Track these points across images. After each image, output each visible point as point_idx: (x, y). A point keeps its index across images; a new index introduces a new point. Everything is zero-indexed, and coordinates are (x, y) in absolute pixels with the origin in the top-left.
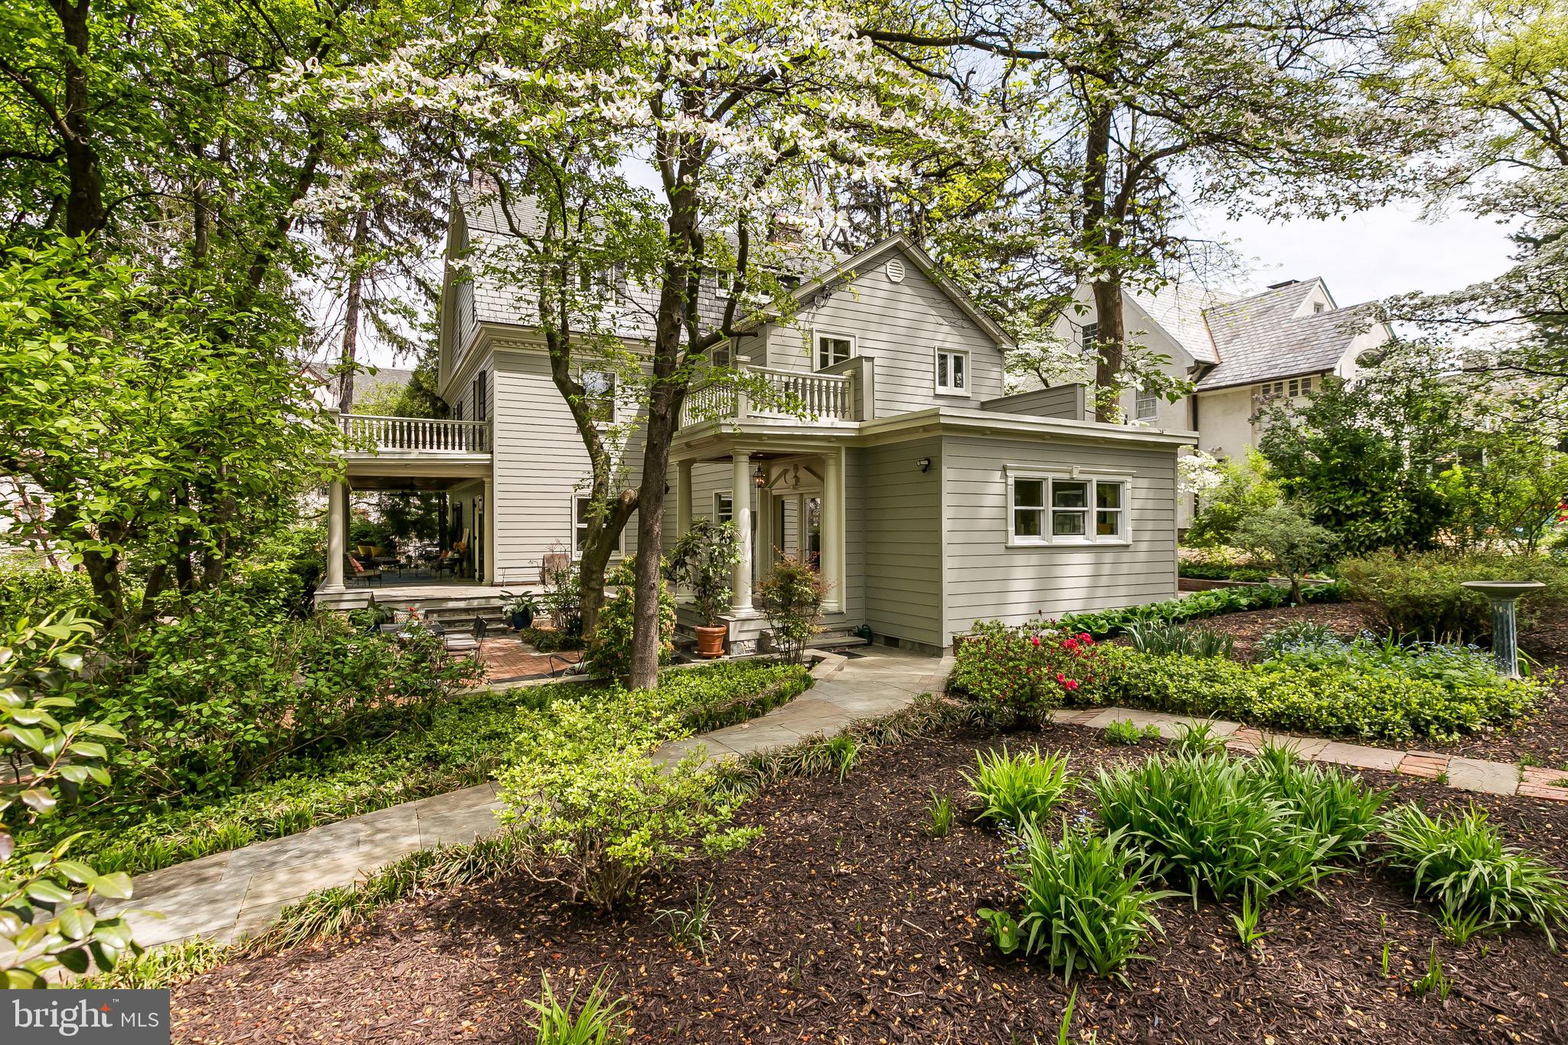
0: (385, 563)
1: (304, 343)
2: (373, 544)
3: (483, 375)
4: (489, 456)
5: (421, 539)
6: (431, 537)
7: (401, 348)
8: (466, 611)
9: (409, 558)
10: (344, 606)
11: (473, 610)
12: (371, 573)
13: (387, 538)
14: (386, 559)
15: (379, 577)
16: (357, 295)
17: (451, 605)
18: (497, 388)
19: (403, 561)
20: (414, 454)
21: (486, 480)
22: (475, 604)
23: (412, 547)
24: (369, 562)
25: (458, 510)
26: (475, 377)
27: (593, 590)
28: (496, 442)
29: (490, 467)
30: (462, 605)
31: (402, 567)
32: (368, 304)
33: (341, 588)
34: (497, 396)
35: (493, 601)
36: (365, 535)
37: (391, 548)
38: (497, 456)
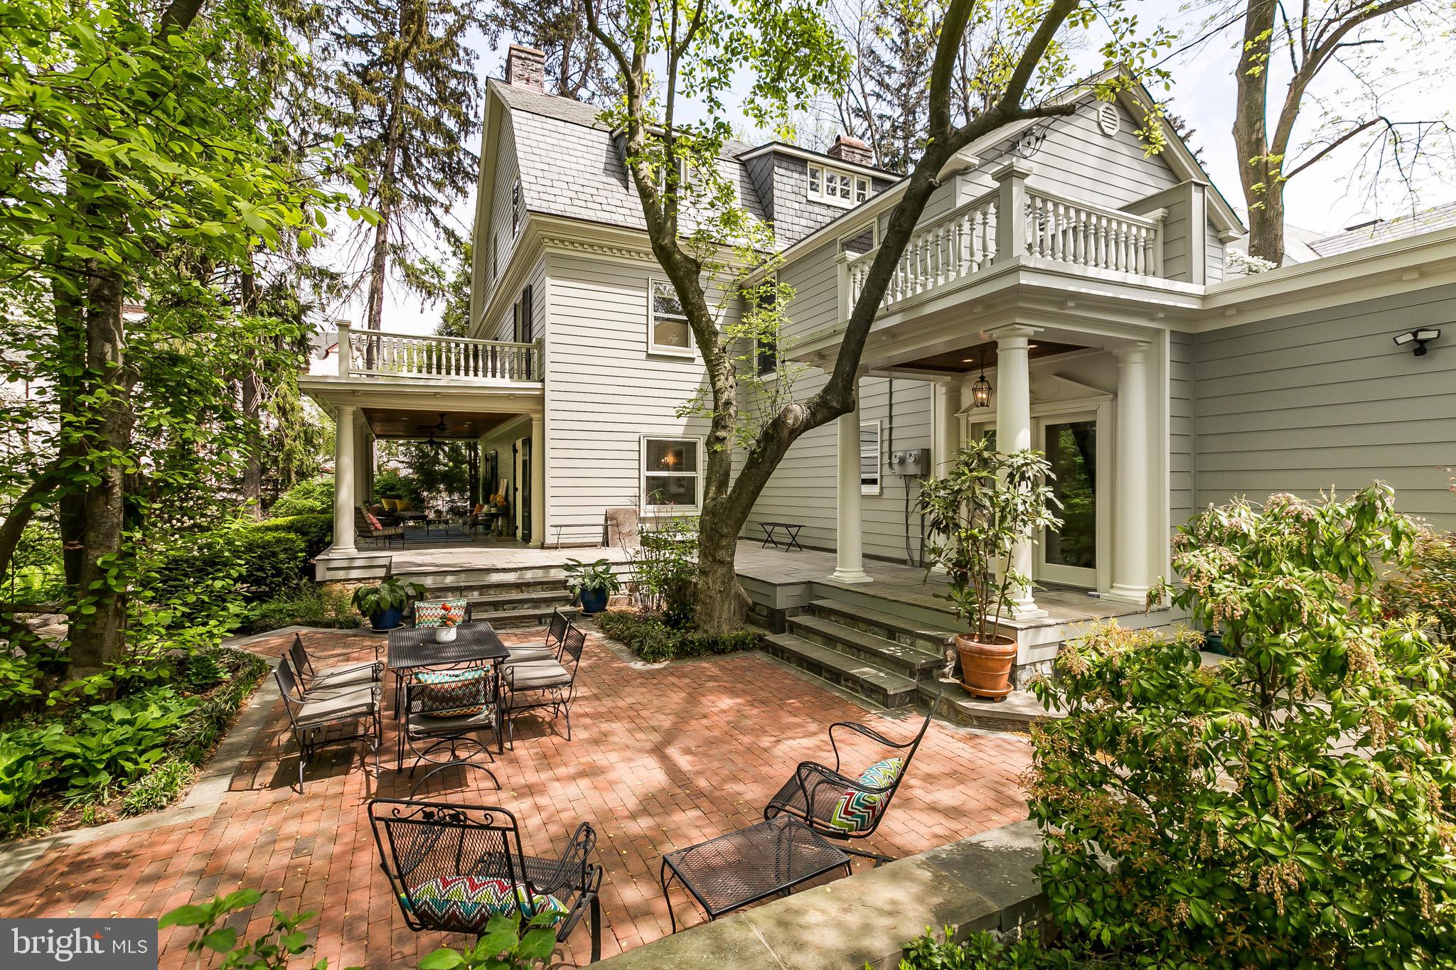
0: (411, 518)
1: (329, 287)
2: (399, 497)
3: (528, 293)
4: (539, 385)
5: (451, 493)
6: (462, 491)
7: (430, 294)
8: (518, 586)
9: (438, 512)
10: (355, 574)
11: (528, 585)
12: (391, 531)
13: (415, 491)
14: (413, 513)
15: (401, 536)
16: (384, 242)
17: (495, 578)
18: (549, 299)
19: (432, 515)
20: (444, 380)
21: (534, 416)
22: (529, 576)
23: (441, 502)
24: (391, 518)
25: (493, 461)
26: (518, 298)
27: (722, 563)
28: (549, 367)
29: (541, 399)
30: (511, 578)
31: (429, 522)
32: (395, 249)
33: (353, 552)
34: (549, 309)
35: (553, 572)
36: (392, 488)
37: (419, 503)
38: (549, 386)
